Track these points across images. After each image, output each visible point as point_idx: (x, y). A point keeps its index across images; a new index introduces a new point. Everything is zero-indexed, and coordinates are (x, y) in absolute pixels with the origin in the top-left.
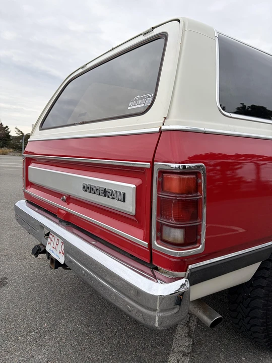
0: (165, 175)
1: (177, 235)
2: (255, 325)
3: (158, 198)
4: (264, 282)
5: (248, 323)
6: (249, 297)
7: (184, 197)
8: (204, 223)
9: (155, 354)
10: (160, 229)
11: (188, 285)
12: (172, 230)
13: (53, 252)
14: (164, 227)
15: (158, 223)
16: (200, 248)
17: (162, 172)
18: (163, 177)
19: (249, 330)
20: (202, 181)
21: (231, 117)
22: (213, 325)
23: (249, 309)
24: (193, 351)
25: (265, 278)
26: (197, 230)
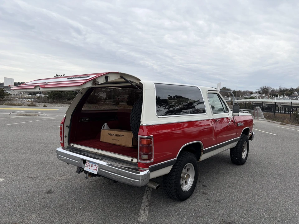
0: (142, 139)
1: (146, 157)
2: (172, 190)
3: (140, 146)
4: (175, 173)
5: (170, 190)
6: (170, 180)
7: (148, 146)
8: (153, 153)
9: (135, 207)
10: (140, 156)
11: (149, 172)
12: (144, 155)
13: (89, 170)
14: (142, 155)
15: (140, 154)
16: (152, 160)
17: (141, 138)
18: (141, 140)
19: (171, 193)
20: (152, 140)
21: (160, 118)
22: (157, 188)
23: (170, 184)
24: (150, 205)
25: (175, 172)
26: (151, 155)
